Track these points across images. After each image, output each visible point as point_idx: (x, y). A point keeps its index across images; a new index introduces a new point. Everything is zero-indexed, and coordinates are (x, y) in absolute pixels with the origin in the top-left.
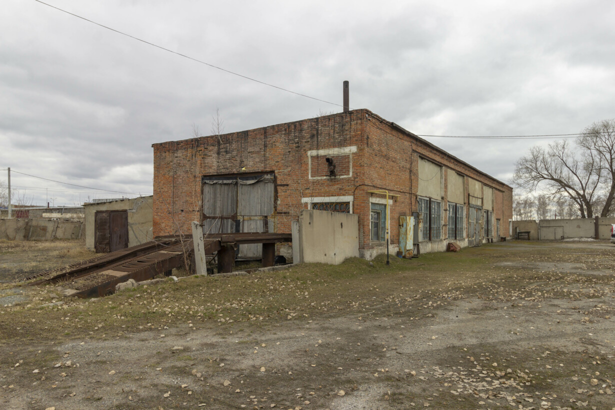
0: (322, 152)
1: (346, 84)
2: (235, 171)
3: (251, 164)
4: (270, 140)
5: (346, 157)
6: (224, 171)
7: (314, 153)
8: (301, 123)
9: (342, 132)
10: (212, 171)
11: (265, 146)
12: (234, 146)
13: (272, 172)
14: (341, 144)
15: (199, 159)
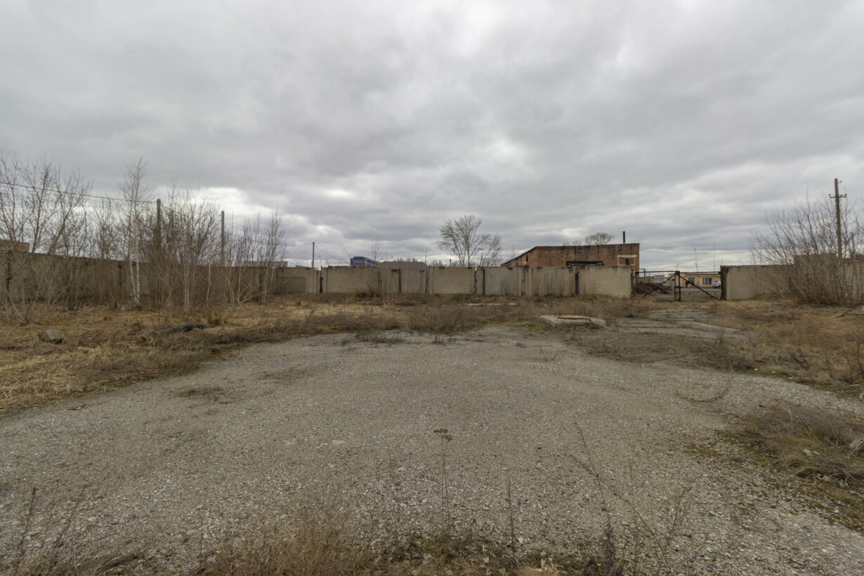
0: (623, 256)
1: (624, 233)
2: (584, 260)
3: (591, 259)
4: (601, 250)
5: (633, 259)
6: (578, 260)
7: (620, 256)
8: (614, 245)
9: (631, 250)
10: (572, 260)
11: (599, 252)
12: (583, 251)
13: (602, 262)
14: (631, 254)
15: (564, 255)
